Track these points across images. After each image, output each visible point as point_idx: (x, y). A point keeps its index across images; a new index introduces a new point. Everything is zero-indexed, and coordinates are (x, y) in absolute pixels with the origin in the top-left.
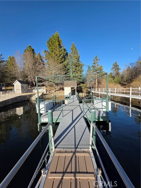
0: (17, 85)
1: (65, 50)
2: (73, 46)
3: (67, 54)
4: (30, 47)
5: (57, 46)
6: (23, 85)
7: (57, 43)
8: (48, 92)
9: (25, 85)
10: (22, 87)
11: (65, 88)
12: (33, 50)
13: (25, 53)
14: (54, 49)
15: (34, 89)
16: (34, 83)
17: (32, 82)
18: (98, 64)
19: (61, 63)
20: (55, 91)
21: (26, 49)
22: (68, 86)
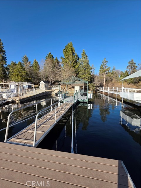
0: (42, 84)
1: (77, 56)
2: (84, 52)
3: (78, 59)
4: (50, 54)
5: (71, 53)
6: (46, 84)
7: (71, 51)
8: (63, 90)
9: (47, 84)
10: (45, 86)
11: (75, 87)
12: (52, 56)
13: (46, 59)
14: (68, 56)
15: (53, 87)
16: (53, 82)
17: (51, 82)
18: (106, 65)
19: (73, 67)
20: (68, 89)
21: (47, 56)
22: (77, 85)
